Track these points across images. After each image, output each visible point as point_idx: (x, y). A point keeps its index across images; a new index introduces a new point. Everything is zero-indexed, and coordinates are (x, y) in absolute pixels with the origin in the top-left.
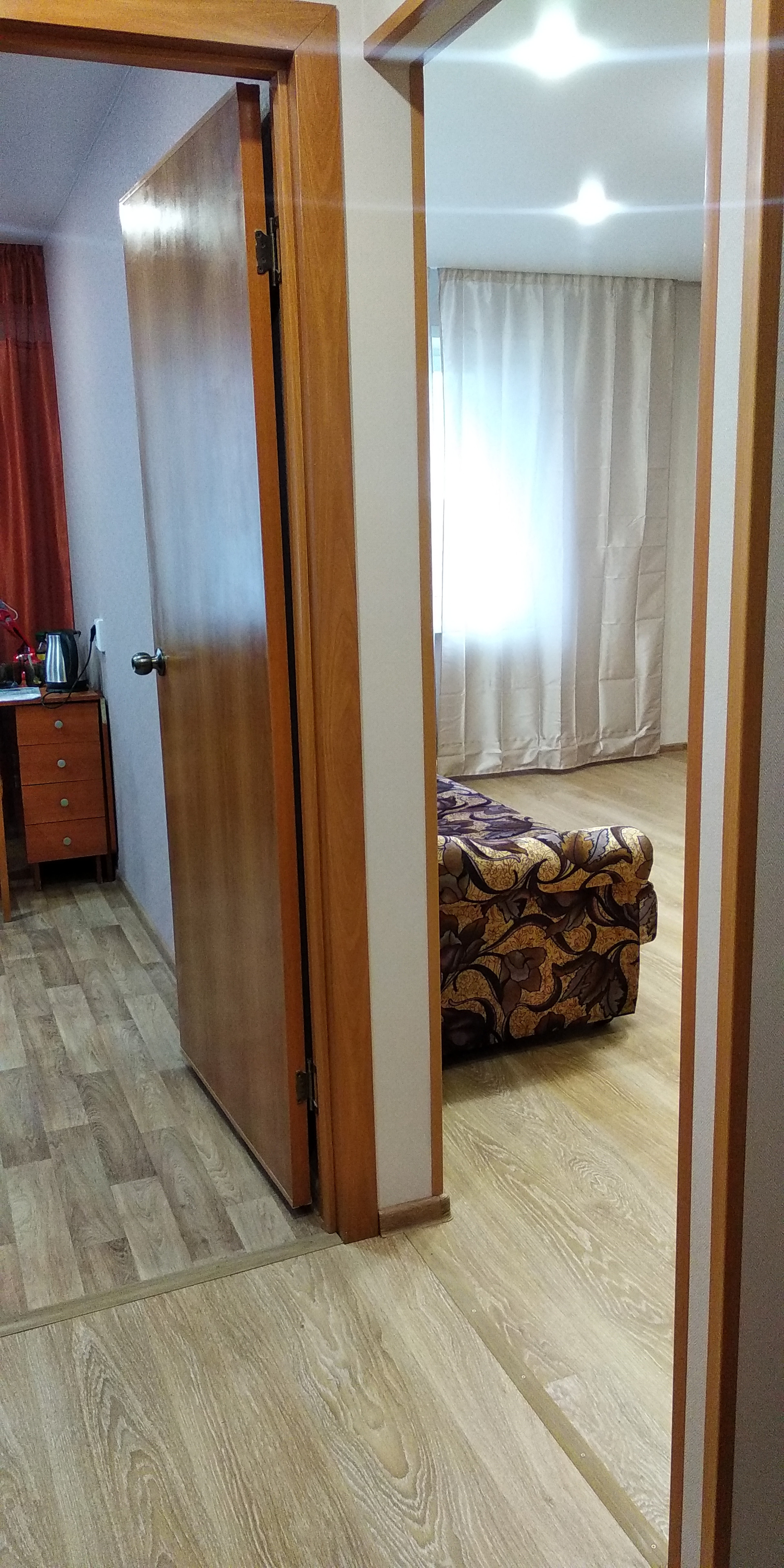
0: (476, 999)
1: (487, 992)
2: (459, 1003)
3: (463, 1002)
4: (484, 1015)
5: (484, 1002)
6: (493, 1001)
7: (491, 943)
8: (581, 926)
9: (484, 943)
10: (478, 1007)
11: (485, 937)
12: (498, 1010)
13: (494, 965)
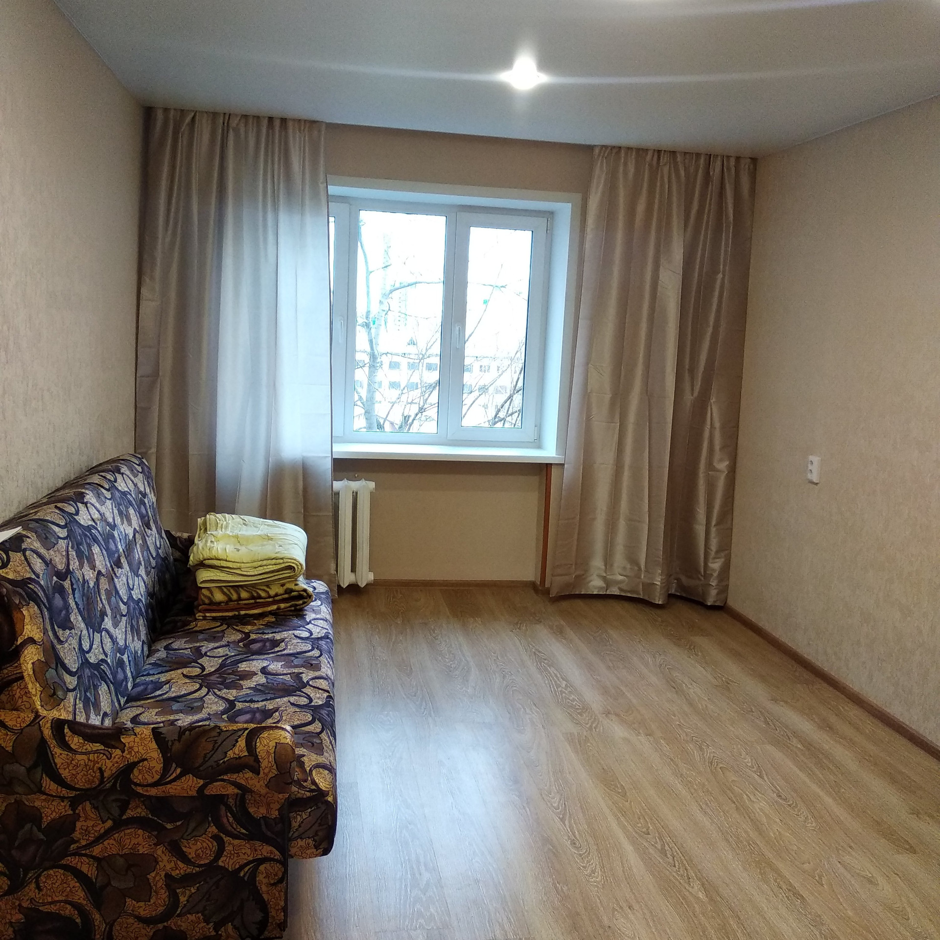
0: (66, 902)
1: (80, 895)
2: (44, 904)
3: (50, 903)
4: (78, 920)
5: (75, 906)
6: (89, 907)
7: (84, 843)
8: (204, 836)
9: (75, 842)
10: (68, 910)
11: (76, 835)
12: (97, 916)
13: (88, 868)
